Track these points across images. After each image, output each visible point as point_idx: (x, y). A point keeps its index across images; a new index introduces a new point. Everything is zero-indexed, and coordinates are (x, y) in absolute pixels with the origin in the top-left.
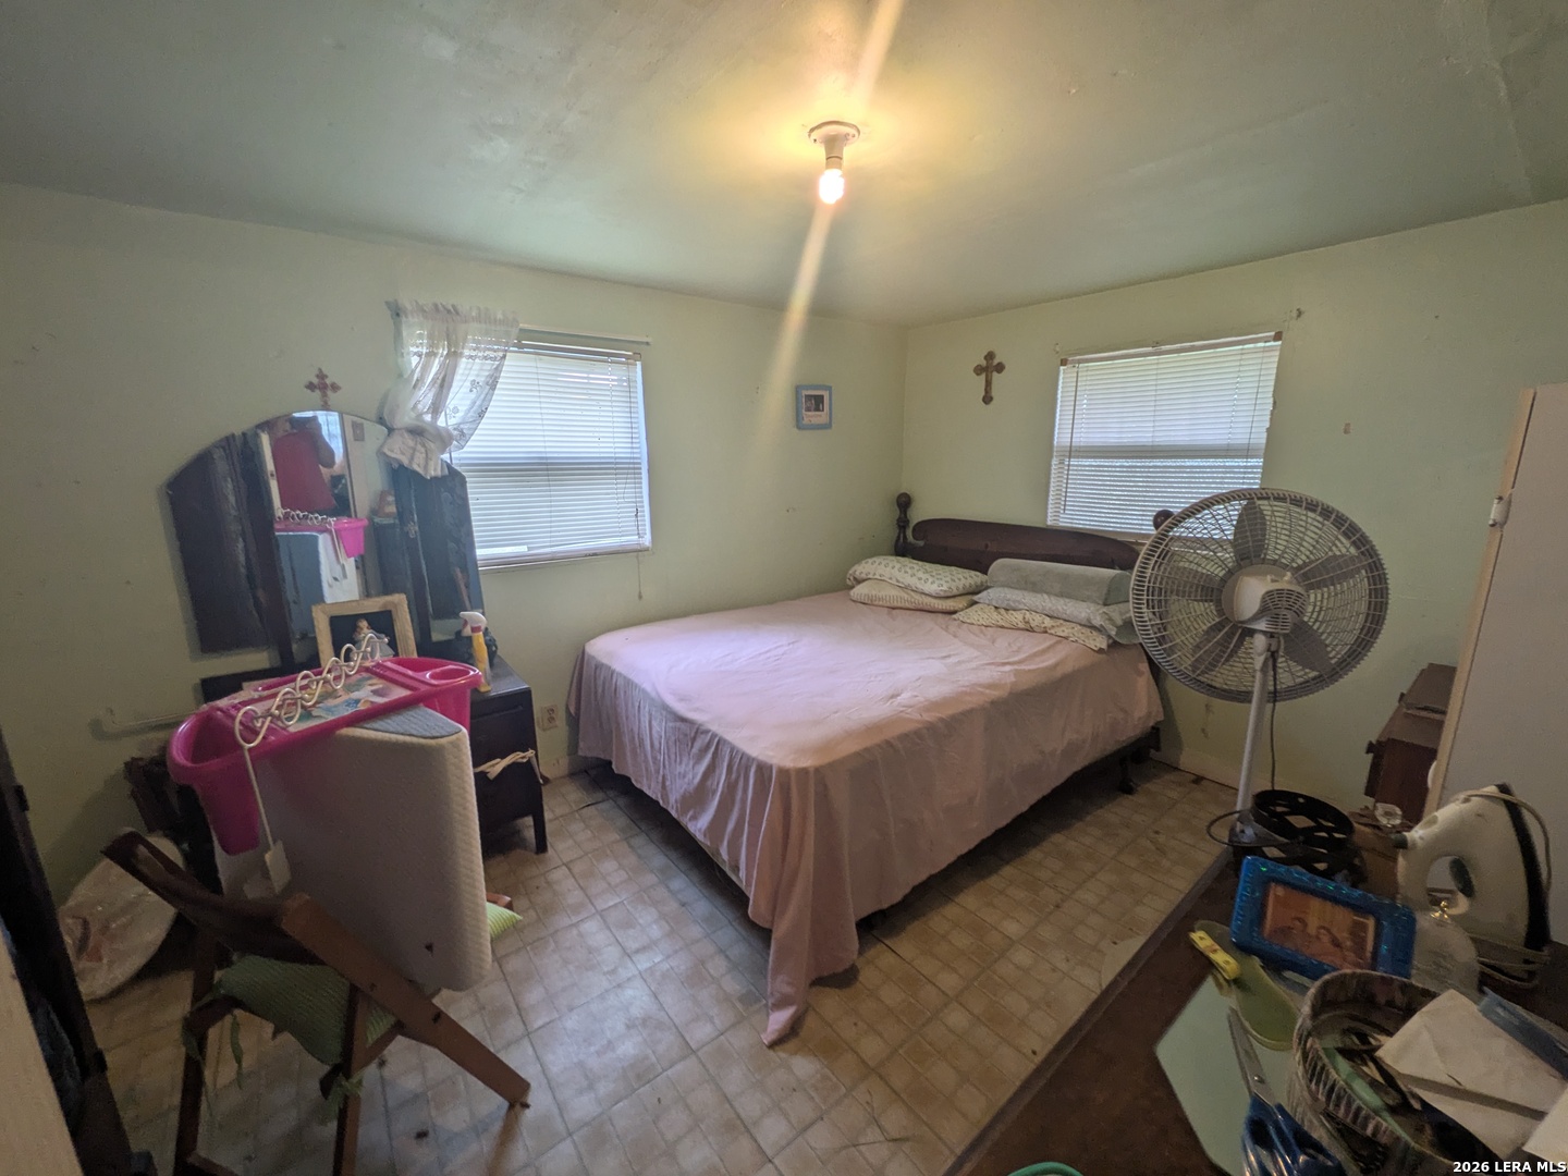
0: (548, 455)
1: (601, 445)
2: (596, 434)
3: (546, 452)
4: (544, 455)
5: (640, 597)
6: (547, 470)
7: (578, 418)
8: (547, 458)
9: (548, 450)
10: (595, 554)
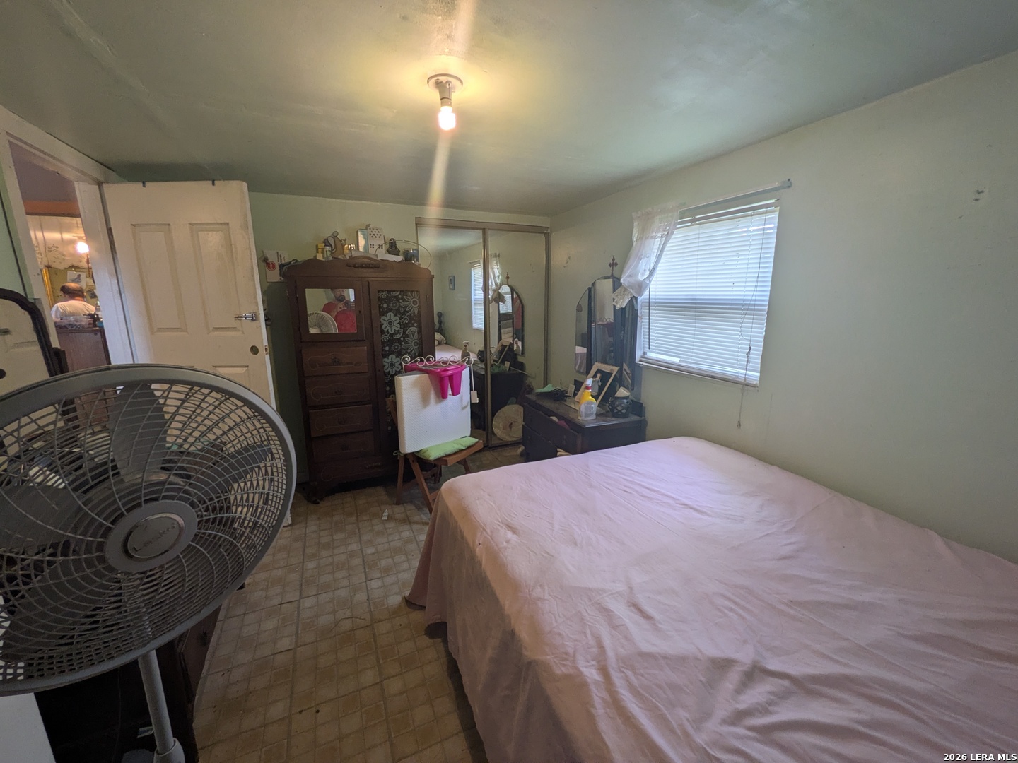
0: (697, 297)
1: (735, 289)
2: (732, 280)
3: (696, 295)
4: (694, 297)
5: (739, 425)
6: (696, 308)
7: (720, 268)
8: (696, 299)
9: (698, 293)
10: (713, 377)
